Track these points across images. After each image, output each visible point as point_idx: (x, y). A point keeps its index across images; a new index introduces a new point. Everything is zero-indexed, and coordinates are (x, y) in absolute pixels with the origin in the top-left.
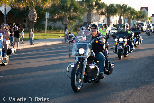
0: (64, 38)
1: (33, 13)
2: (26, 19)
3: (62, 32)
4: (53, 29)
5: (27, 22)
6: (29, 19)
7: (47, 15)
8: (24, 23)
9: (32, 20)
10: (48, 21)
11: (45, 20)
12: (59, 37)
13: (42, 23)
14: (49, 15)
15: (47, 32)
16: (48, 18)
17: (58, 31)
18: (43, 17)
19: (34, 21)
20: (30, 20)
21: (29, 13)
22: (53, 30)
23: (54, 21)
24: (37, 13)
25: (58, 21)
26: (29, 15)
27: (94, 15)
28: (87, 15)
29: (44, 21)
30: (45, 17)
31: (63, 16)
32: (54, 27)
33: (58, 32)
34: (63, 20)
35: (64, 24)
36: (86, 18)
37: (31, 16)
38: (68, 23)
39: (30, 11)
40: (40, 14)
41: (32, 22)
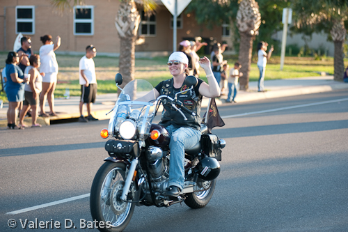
0: (332, 78)
1: (249, 9)
2: (231, 26)
3: (327, 60)
4: (302, 52)
5: (231, 33)
6: (239, 26)
7: (287, 16)
8: (224, 38)
9: (246, 28)
10: (290, 32)
11: (282, 29)
12: (319, 74)
13: (274, 37)
14: (293, 17)
15: (287, 61)
16: (289, 25)
17: (316, 59)
18: (275, 21)
19: (252, 32)
20: (241, 29)
21: (238, 9)
22: (301, 56)
23: (306, 30)
24: (261, 10)
25: (317, 33)
26: (239, 15)
29: (277, 30)
30: (281, 20)
31: (332, 19)
32: (306, 47)
33: (316, 62)
34: (331, 29)
35: (334, 38)
37: (243, 18)
38: (344, 38)
39: (242, 6)
40: (267, 13)
41: (247, 34)
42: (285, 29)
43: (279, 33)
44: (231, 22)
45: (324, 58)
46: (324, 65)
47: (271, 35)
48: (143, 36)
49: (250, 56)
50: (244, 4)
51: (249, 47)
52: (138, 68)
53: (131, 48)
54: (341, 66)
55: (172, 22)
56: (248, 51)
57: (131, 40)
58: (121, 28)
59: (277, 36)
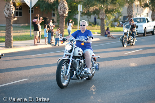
0: (100, 35)
1: (63, 5)
3: (97, 27)
5: (56, 15)
6: (59, 12)
7: (80, 8)
8: (53, 18)
9: (62, 13)
10: (81, 15)
13: (74, 17)
14: (83, 8)
16: (81, 12)
17: (93, 27)
18: (75, 10)
19: (65, 15)
20: (60, 14)
21: (58, 5)
23: (89, 14)
24: (68, 5)
25: (93, 15)
26: (59, 7)
27: (136, 7)
28: (127, 7)
30: (77, 10)
31: (99, 9)
34: (99, 14)
35: (100, 18)
36: (126, 11)
37: (61, 9)
38: (105, 17)
39: (60, 3)
40: (71, 6)
41: (63, 16)
42: (79, 13)
43: (77, 15)
44: (56, 11)
45: (96, 26)
46: (96, 29)
47: (73, 16)
48: (17, 17)
49: (64, 25)
50: (61, 3)
51: (63, 21)
52: (14, 31)
53: (11, 22)
54: (103, 29)
55: (30, 11)
56: (63, 23)
57: (11, 19)
58: (6, 13)
59: (76, 17)
